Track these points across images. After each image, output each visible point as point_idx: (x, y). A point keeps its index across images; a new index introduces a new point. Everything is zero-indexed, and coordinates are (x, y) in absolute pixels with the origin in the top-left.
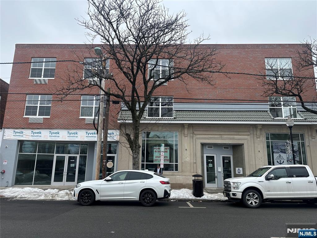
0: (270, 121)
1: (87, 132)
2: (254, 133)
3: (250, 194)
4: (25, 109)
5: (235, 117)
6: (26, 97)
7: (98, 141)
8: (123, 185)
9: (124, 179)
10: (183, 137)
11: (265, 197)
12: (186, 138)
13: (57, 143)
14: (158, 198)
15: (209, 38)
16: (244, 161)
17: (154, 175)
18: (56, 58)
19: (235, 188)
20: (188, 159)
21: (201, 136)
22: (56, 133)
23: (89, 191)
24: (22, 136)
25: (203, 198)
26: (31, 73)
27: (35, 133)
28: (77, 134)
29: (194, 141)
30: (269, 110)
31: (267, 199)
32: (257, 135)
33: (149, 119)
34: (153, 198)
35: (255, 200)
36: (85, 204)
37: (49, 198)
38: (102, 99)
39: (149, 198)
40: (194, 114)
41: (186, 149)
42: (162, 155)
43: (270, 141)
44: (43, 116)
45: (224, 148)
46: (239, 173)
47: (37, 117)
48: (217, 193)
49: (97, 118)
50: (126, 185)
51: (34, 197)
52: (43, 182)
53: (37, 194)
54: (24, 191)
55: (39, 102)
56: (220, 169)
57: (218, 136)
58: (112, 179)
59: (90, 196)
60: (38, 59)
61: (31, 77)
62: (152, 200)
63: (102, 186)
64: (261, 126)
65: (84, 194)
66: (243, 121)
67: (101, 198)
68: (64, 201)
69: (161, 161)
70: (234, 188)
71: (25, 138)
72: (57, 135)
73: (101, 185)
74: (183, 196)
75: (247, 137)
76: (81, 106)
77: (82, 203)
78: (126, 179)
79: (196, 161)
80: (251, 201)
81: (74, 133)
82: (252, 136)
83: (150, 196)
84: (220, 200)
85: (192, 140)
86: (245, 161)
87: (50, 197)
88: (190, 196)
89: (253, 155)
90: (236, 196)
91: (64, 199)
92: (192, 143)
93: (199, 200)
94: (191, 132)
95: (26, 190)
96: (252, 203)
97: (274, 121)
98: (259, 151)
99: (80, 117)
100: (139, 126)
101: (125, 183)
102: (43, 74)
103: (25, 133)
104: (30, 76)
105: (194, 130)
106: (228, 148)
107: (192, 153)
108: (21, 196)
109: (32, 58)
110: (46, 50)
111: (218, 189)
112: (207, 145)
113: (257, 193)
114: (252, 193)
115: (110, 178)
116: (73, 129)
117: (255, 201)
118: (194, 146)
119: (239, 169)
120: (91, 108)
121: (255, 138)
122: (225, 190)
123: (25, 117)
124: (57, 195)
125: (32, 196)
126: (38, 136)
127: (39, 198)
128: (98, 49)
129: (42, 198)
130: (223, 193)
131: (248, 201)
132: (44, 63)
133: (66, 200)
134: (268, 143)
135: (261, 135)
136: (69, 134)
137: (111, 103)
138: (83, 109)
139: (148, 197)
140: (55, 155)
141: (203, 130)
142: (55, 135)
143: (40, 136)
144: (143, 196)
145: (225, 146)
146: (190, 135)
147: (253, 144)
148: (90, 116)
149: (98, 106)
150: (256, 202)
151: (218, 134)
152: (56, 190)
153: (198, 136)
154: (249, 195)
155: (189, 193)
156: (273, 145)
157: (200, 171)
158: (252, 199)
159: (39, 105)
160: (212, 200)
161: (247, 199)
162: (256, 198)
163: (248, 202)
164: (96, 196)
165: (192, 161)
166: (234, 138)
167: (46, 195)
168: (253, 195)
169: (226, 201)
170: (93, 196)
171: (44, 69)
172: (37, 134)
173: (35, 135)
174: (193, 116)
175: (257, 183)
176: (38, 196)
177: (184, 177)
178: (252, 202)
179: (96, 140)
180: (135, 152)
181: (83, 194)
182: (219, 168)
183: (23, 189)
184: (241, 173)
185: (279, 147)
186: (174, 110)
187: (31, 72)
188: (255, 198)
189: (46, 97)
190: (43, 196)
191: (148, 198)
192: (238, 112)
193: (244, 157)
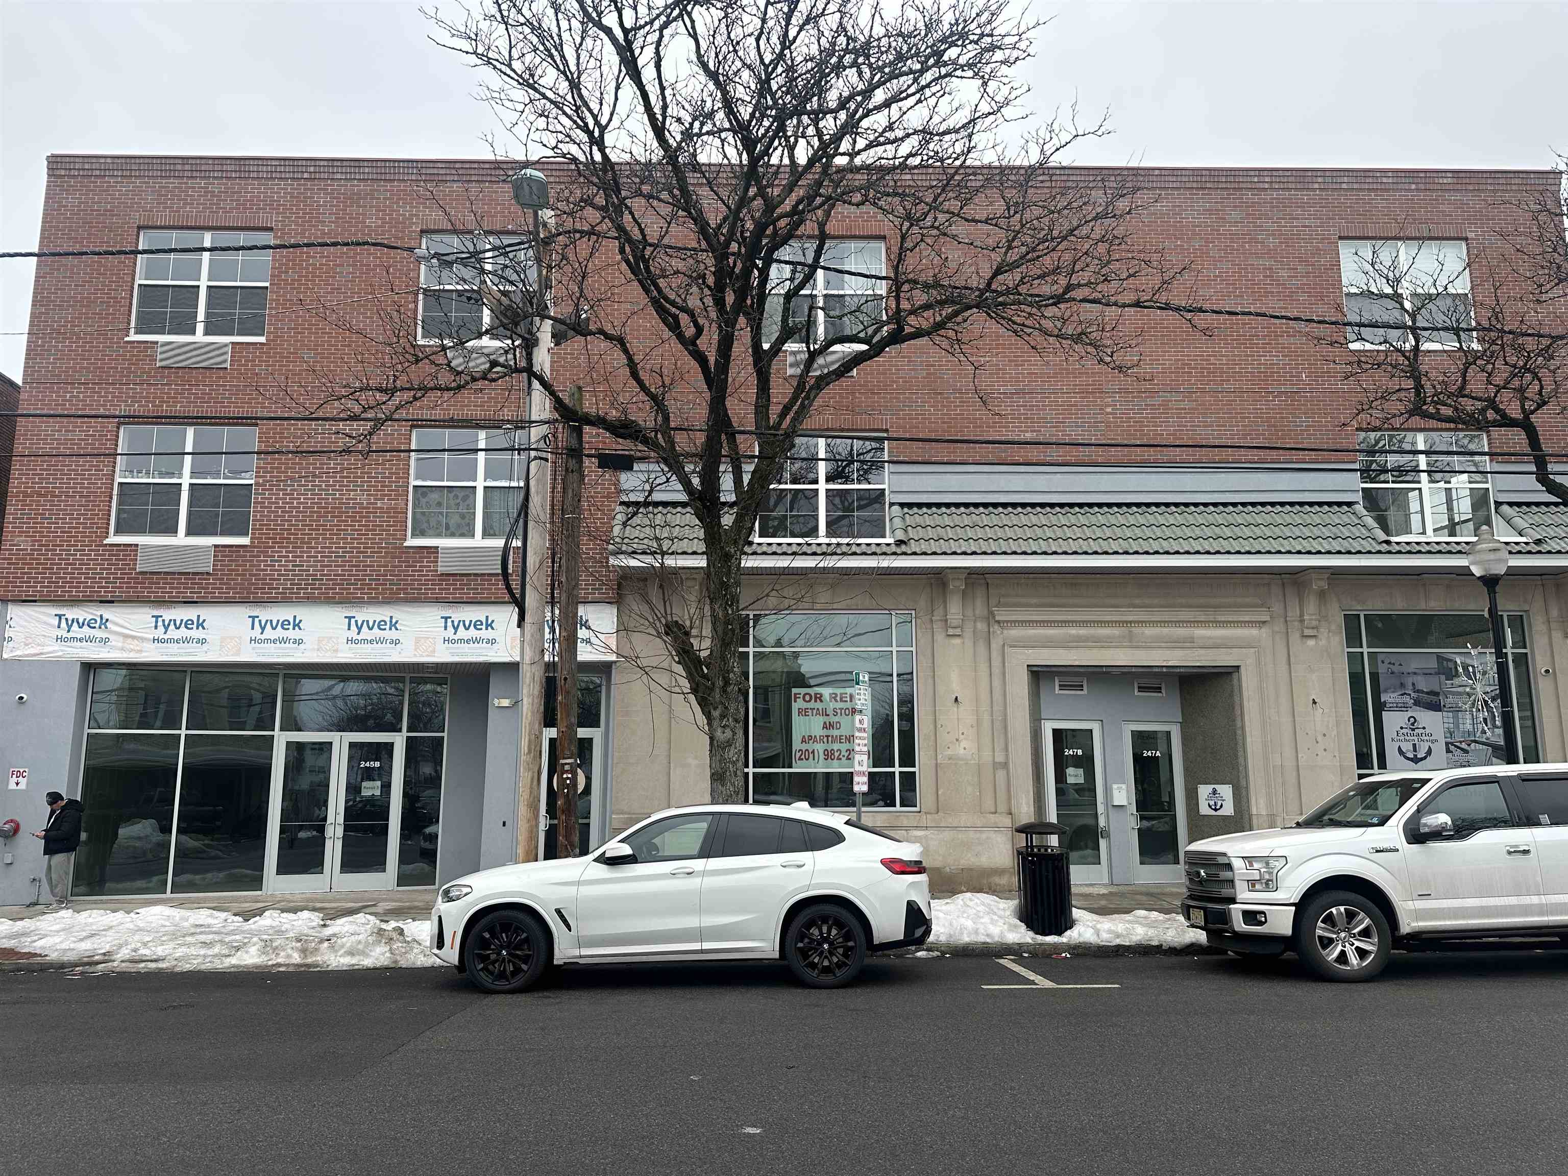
0: (1369, 552)
1: (446, 618)
2: (1290, 614)
3: (1334, 910)
4: (115, 498)
5: (1198, 532)
6: (118, 437)
7: (527, 659)
8: (694, 883)
9: (695, 852)
10: (940, 637)
11: (1407, 925)
12: (957, 641)
13: (285, 675)
14: (876, 942)
15: (1102, 129)
16: (1241, 753)
17: (846, 830)
18: (271, 229)
19: (1258, 887)
20: (965, 748)
21: (1032, 632)
22: (284, 624)
23: (521, 916)
24: (105, 641)
25: (1072, 936)
26: (138, 312)
27: (172, 627)
28: (394, 625)
29: (995, 654)
30: (1359, 497)
31: (1416, 936)
32: (1302, 621)
33: (769, 550)
34: (851, 944)
35: (1357, 944)
36: (502, 984)
37: (289, 956)
38: (542, 445)
39: (831, 944)
40: (995, 520)
41: (956, 699)
42: (860, 730)
43: (1365, 650)
44: (214, 534)
45: (1141, 689)
46: (1213, 813)
47: (181, 539)
48: (1128, 911)
49: (517, 543)
50: (709, 881)
51: (205, 956)
52: (209, 875)
53: (217, 938)
54: (141, 924)
55: (188, 459)
56: (1124, 793)
57: (1115, 631)
58: (633, 855)
59: (526, 940)
60: (174, 234)
61: (136, 333)
62: (845, 955)
63: (585, 890)
64: (1326, 576)
65: (493, 935)
66: (1239, 552)
67: (585, 952)
68: (368, 969)
69: (858, 758)
70: (1252, 884)
71: (122, 649)
72: (292, 634)
73: (579, 883)
74: (976, 932)
75: (1254, 632)
76: (413, 482)
77: (485, 979)
78: (706, 852)
79: (1007, 756)
80: (1339, 948)
81: (380, 625)
82: (1279, 626)
83: (834, 932)
84: (1160, 947)
85: (982, 649)
86: (1249, 750)
87: (290, 952)
88: (1010, 930)
89: (1286, 720)
90: (1261, 923)
91: (368, 962)
92: (983, 667)
93: (1057, 949)
94: (977, 612)
95: (150, 919)
96: (1343, 958)
97: (1389, 552)
98: (1314, 702)
99: (411, 542)
100: (737, 583)
101: (704, 873)
102: (201, 316)
103: (117, 624)
104: (133, 324)
105: (993, 601)
106: (1158, 689)
107: (986, 717)
108: (135, 950)
109: (139, 228)
110: (216, 187)
111: (1114, 889)
112: (1059, 674)
113: (1370, 904)
114: (1342, 908)
115: (626, 850)
116: (374, 601)
117: (1357, 948)
118: (997, 683)
119: (1215, 792)
120: (468, 492)
121: (1295, 637)
122: (1191, 897)
123: (113, 539)
124: (326, 944)
125: (193, 951)
126: (187, 640)
127: (234, 961)
128: (531, 178)
129: (251, 957)
130: (1186, 911)
131: (1325, 947)
132: (206, 255)
133: (378, 965)
134: (1355, 660)
135: (1323, 623)
136: (353, 627)
137: (589, 464)
138: (423, 501)
139: (826, 940)
140: (281, 739)
141: (1034, 601)
142: (279, 633)
143: (202, 641)
144: (802, 937)
145: (1145, 682)
146: (975, 627)
147: (1283, 667)
148: (462, 535)
149: (522, 484)
150: (1362, 953)
151: (1115, 618)
152: (305, 914)
153: (1015, 633)
154: (1329, 920)
155: (1002, 913)
156: (1382, 669)
157: (1028, 804)
158: (1343, 935)
159: (186, 481)
160: (1119, 947)
161: (1320, 938)
162: (1366, 933)
163: (1324, 953)
164: (556, 941)
165: (987, 755)
166: (1191, 640)
167: (267, 946)
168: (1350, 916)
169: (1192, 949)
170: (543, 945)
171: (209, 287)
172: (183, 632)
173: (173, 633)
174: (990, 533)
175: (1368, 856)
176: (226, 952)
177: (947, 835)
178: (1343, 953)
179: (518, 659)
180: (723, 716)
181: (487, 935)
182: (1115, 786)
183: (132, 915)
184: (1228, 809)
185: (1409, 681)
186: (891, 504)
187: (140, 305)
188: (1360, 933)
189: (225, 436)
190: (253, 950)
191: (826, 946)
192: (1212, 508)
193: (1239, 732)
